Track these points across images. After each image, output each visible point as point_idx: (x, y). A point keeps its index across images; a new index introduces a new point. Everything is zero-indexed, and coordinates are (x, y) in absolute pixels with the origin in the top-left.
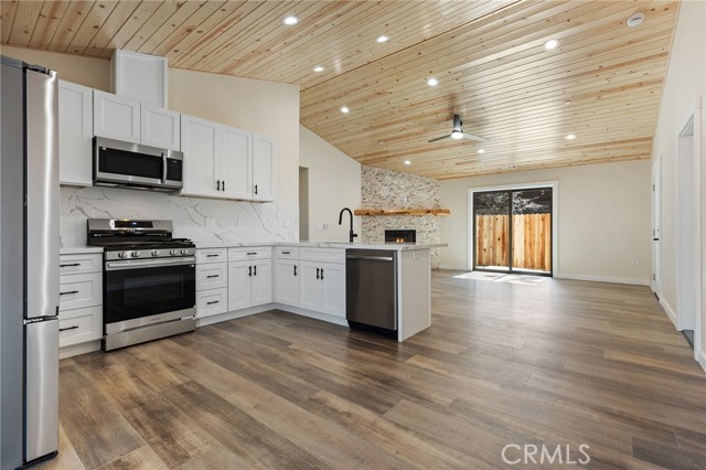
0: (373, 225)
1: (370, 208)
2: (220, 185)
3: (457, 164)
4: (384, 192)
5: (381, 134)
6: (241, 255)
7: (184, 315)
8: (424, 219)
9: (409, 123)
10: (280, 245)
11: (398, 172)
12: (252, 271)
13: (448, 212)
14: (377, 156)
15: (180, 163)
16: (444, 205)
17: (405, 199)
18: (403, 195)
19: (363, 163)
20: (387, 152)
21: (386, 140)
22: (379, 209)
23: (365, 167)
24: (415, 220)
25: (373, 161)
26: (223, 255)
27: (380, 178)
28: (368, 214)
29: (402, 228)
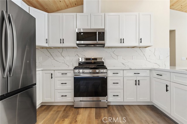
2: (122, 41)
6: (131, 74)
7: (102, 99)
10: (155, 70)
12: (137, 83)
15: (104, 33)
26: (121, 73)
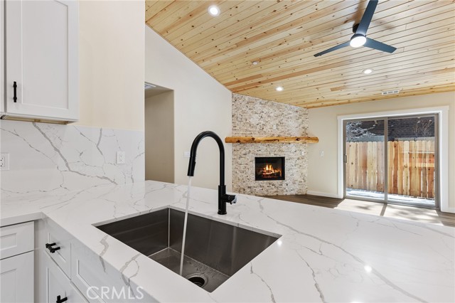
0: (244, 152)
1: (241, 135)
3: (332, 90)
4: (254, 120)
5: (257, 50)
8: (293, 147)
9: (294, 30)
11: (269, 99)
13: (316, 139)
14: (249, 82)
16: (313, 132)
17: (275, 127)
18: (273, 123)
19: (234, 91)
20: (260, 76)
21: (260, 60)
22: (249, 137)
23: (236, 95)
24: (284, 148)
25: (244, 88)
27: (250, 106)
28: (239, 141)
29: (272, 155)
